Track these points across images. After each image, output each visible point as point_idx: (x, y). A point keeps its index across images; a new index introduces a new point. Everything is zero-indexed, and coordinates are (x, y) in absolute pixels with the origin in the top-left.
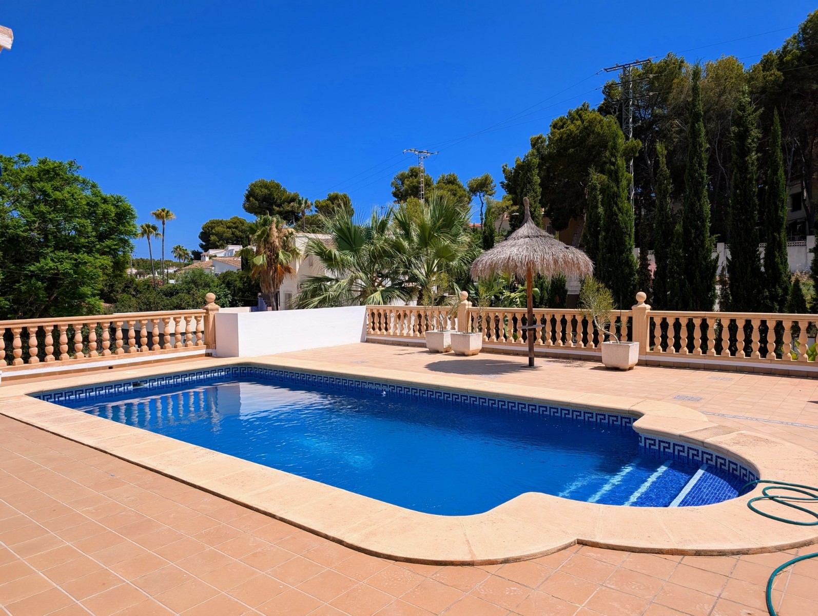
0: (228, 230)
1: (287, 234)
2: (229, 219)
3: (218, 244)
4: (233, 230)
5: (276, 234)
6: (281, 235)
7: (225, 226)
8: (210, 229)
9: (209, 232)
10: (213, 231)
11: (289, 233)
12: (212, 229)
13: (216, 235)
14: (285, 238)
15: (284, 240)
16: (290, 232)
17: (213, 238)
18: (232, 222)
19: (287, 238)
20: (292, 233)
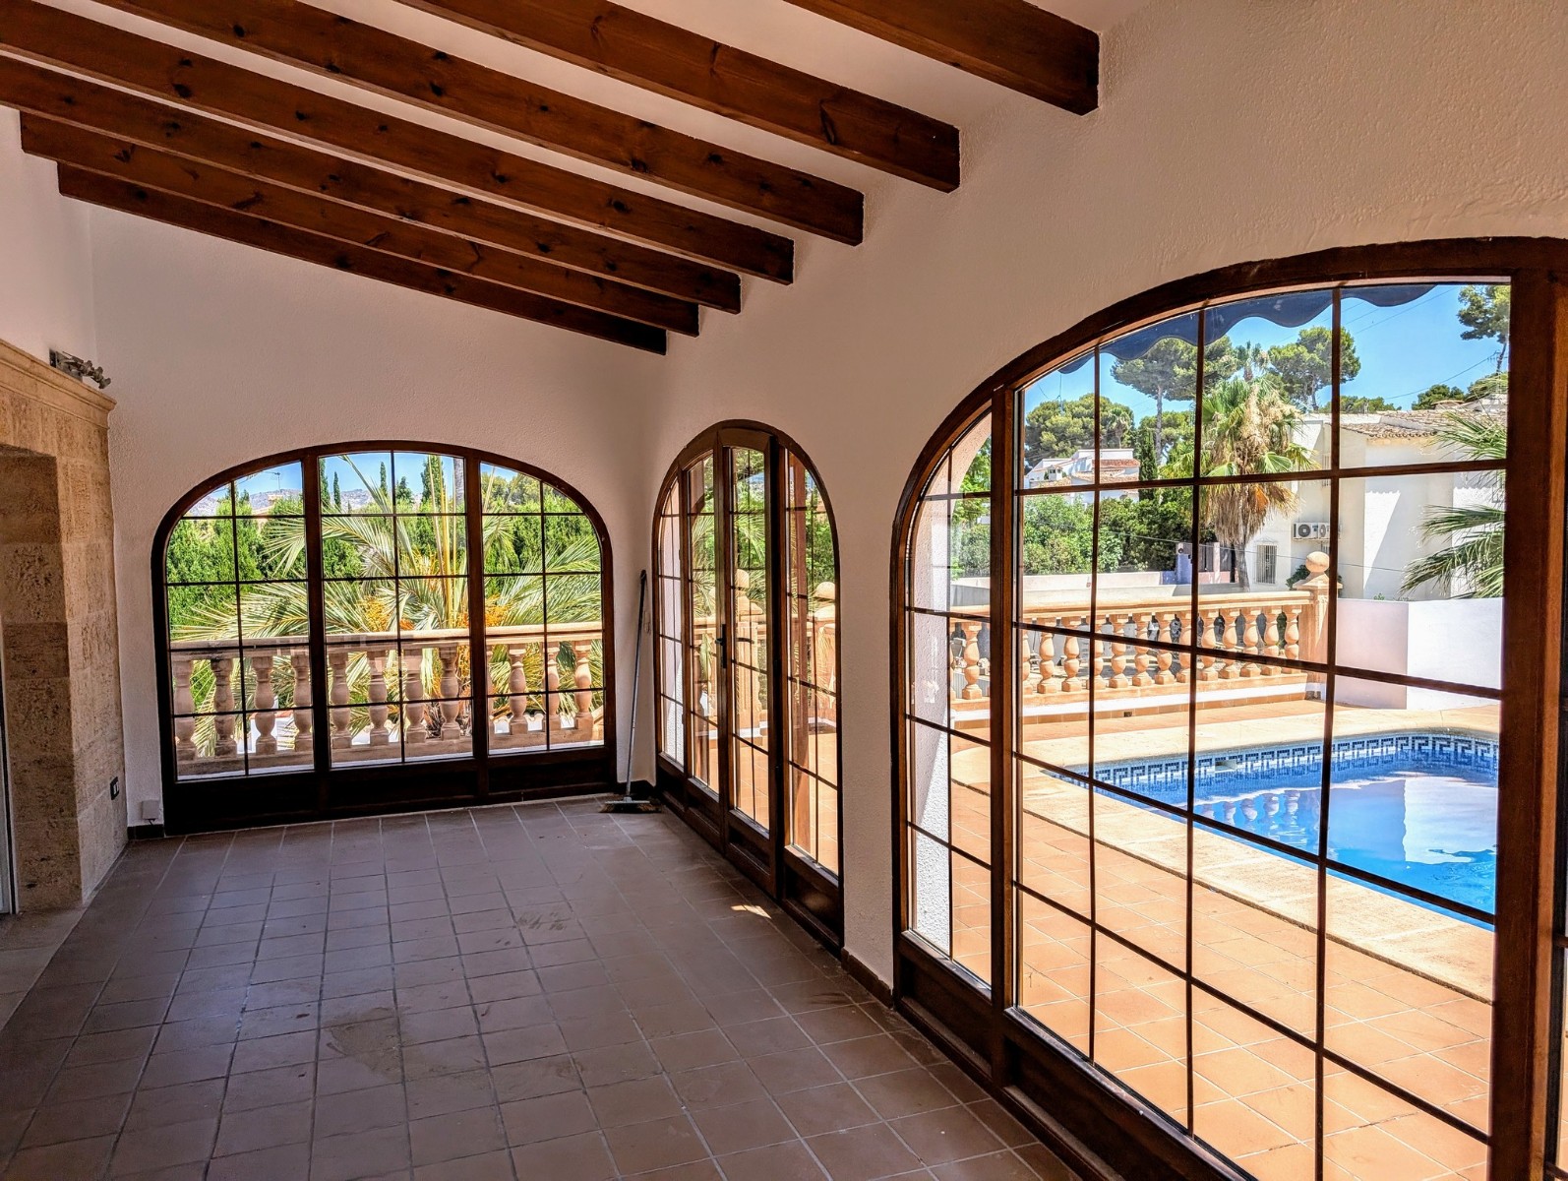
0: (1076, 420)
1: (1280, 418)
2: (1076, 399)
3: (1056, 448)
4: (1085, 419)
5: (1256, 420)
6: (1267, 421)
7: (1070, 414)
8: (1041, 420)
9: (1039, 426)
10: (1048, 423)
11: (1284, 415)
12: (1044, 420)
13: (1053, 431)
14: (1274, 426)
15: (1272, 431)
16: (1287, 413)
17: (1046, 437)
18: (1083, 406)
19: (1280, 425)
20: (1291, 416)
